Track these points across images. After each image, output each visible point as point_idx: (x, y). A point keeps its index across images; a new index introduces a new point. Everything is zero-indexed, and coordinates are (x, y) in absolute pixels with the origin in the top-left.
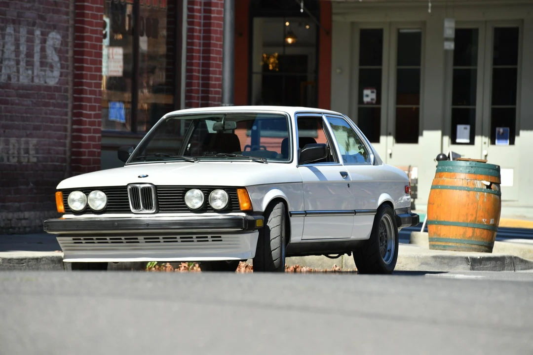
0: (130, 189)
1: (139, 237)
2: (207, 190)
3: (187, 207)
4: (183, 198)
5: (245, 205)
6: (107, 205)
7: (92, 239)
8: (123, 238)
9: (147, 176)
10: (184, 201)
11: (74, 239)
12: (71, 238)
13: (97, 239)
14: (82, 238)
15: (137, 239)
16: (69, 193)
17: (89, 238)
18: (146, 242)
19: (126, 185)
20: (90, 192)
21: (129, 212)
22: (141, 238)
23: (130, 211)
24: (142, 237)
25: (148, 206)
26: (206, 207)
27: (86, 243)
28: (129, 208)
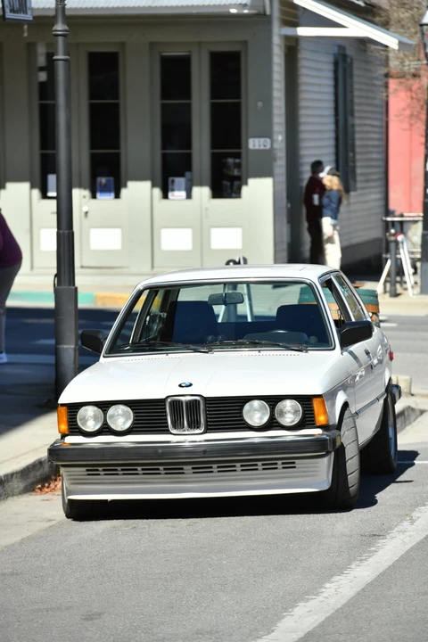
0: (170, 403)
1: (184, 467)
2: (272, 401)
3: (246, 423)
4: (241, 413)
5: (321, 419)
6: (133, 423)
7: (116, 470)
8: (161, 468)
9: (191, 385)
10: (242, 416)
11: (87, 470)
12: (84, 469)
13: (122, 470)
14: (100, 469)
15: (182, 469)
16: (79, 409)
17: (110, 469)
18: (194, 473)
19: (164, 397)
20: (109, 407)
21: (167, 432)
22: (188, 468)
23: (168, 430)
24: (190, 467)
25: (194, 424)
26: (272, 424)
27: (106, 474)
28: (167, 426)
